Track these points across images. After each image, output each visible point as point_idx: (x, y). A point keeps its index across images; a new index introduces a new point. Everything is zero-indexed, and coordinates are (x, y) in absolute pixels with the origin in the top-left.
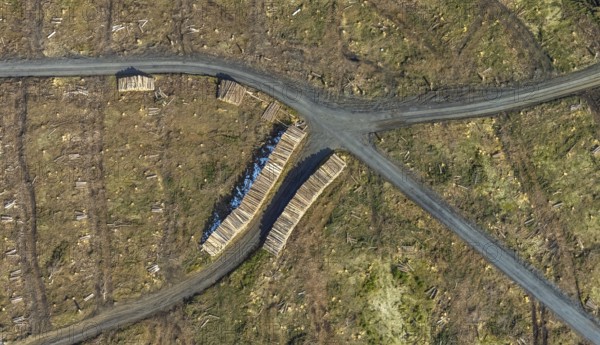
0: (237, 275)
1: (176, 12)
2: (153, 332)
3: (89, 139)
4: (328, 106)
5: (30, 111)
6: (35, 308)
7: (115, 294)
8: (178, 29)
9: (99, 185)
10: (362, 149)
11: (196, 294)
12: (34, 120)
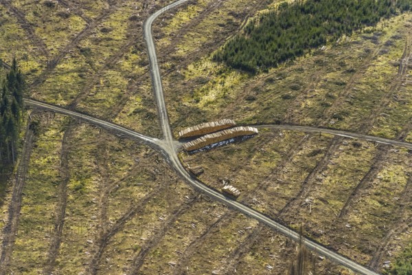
0: (253, 122)
1: (188, 208)
2: (299, 120)
3: (267, 183)
4: (164, 152)
5: (284, 205)
6: (336, 144)
7: (303, 134)
8: (194, 202)
9: (278, 168)
10: (168, 136)
11: (273, 124)
12: (285, 202)
